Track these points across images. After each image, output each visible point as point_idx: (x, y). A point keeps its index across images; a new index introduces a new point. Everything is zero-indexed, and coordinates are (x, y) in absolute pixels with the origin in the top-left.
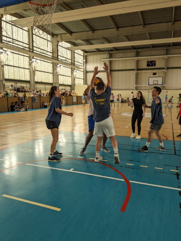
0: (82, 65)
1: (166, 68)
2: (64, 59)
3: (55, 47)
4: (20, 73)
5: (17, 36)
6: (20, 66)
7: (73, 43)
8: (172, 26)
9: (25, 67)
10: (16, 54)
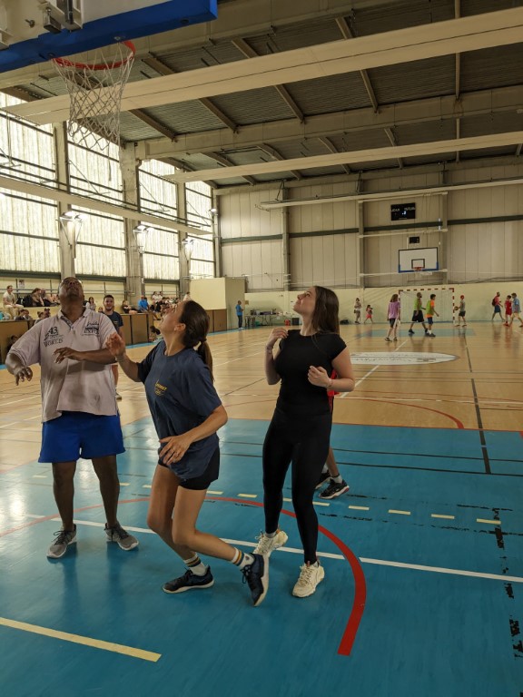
0: (209, 223)
1: (445, 223)
2: (156, 207)
3: (131, 176)
4: (33, 253)
5: (21, 150)
6: (32, 234)
7: (180, 161)
8: (454, 105)
9: (46, 235)
10: (20, 200)
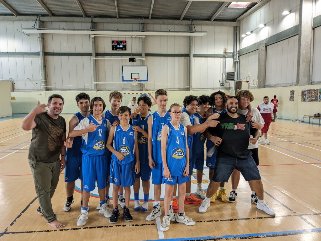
1: (144, 55)
